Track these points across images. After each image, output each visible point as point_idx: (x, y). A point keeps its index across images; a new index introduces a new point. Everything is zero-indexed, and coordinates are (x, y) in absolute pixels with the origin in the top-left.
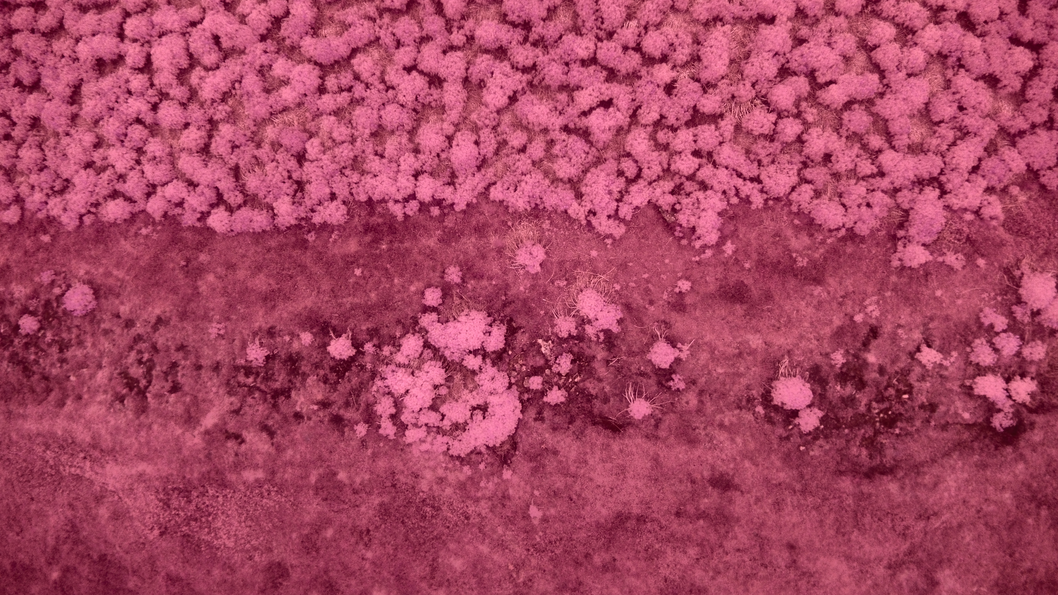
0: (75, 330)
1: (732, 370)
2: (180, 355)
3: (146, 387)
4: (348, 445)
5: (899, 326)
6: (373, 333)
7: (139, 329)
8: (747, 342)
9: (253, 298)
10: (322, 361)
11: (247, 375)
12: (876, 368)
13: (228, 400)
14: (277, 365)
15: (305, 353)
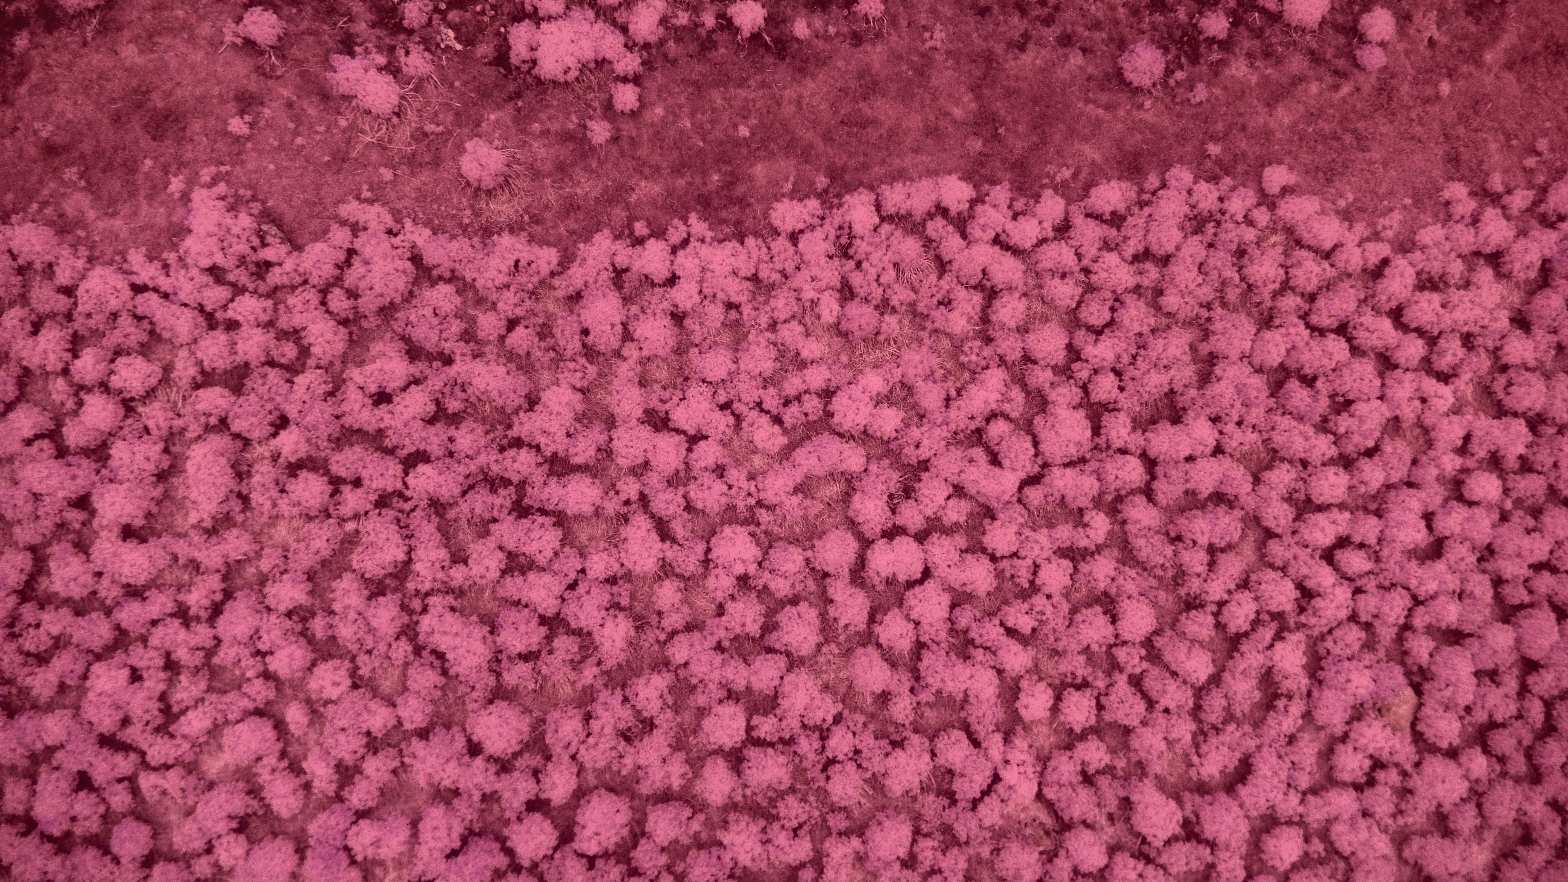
0: (1146, 27)
1: (163, 14)
7: (1050, 34)
8: (142, 52)
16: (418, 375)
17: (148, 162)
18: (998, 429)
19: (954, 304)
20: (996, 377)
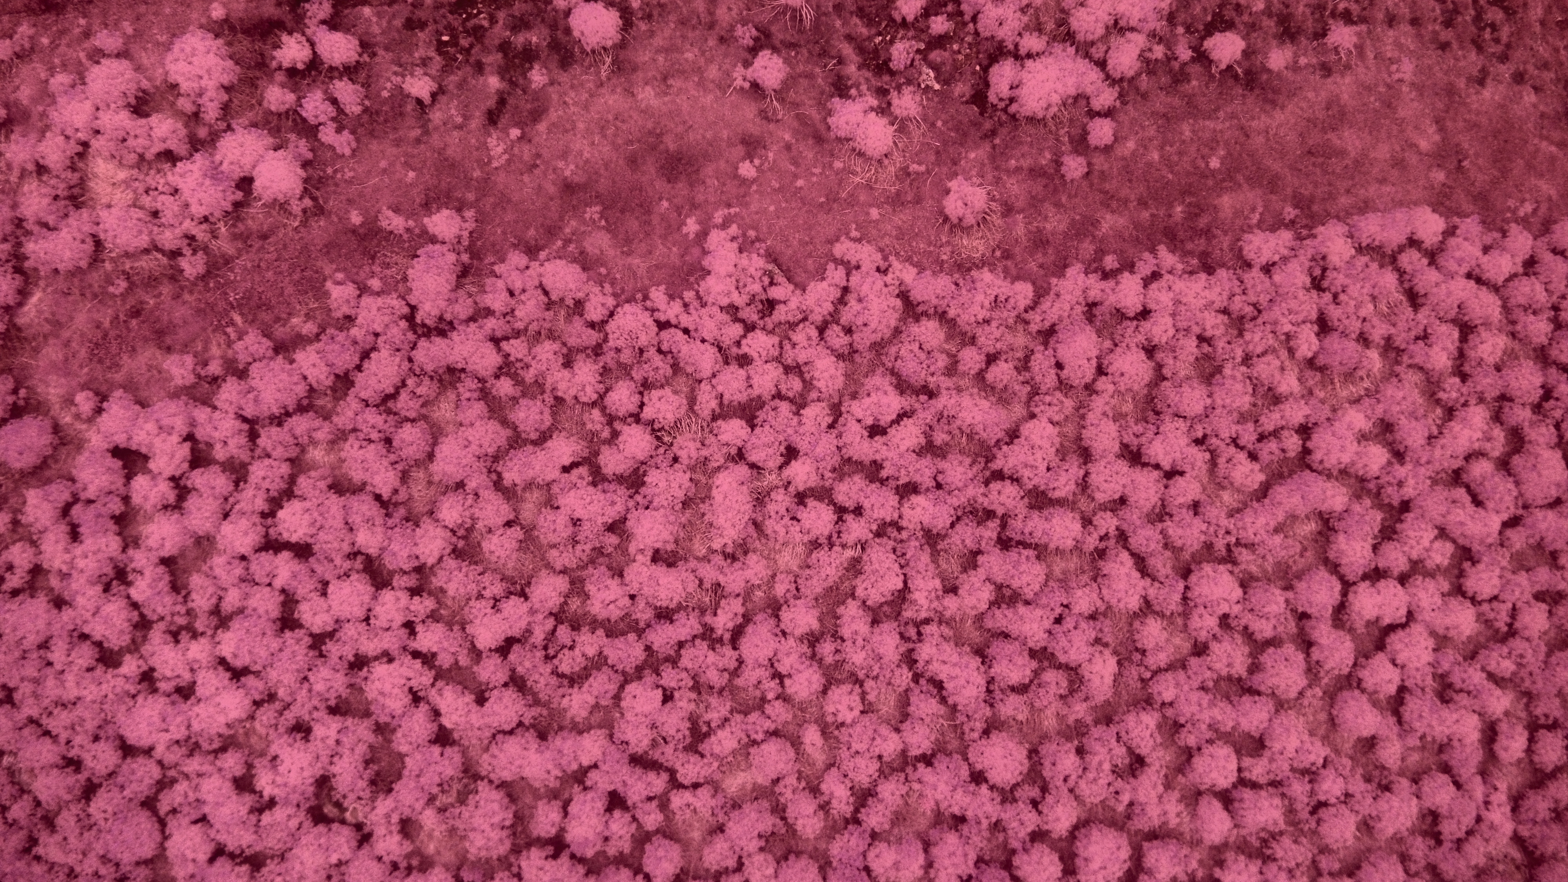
1: (676, 55)
5: (460, 127)
8: (657, 95)
12: (488, 69)
16: (908, 408)
17: (665, 204)
18: (1481, 469)
19: (1433, 339)
20: (1478, 416)
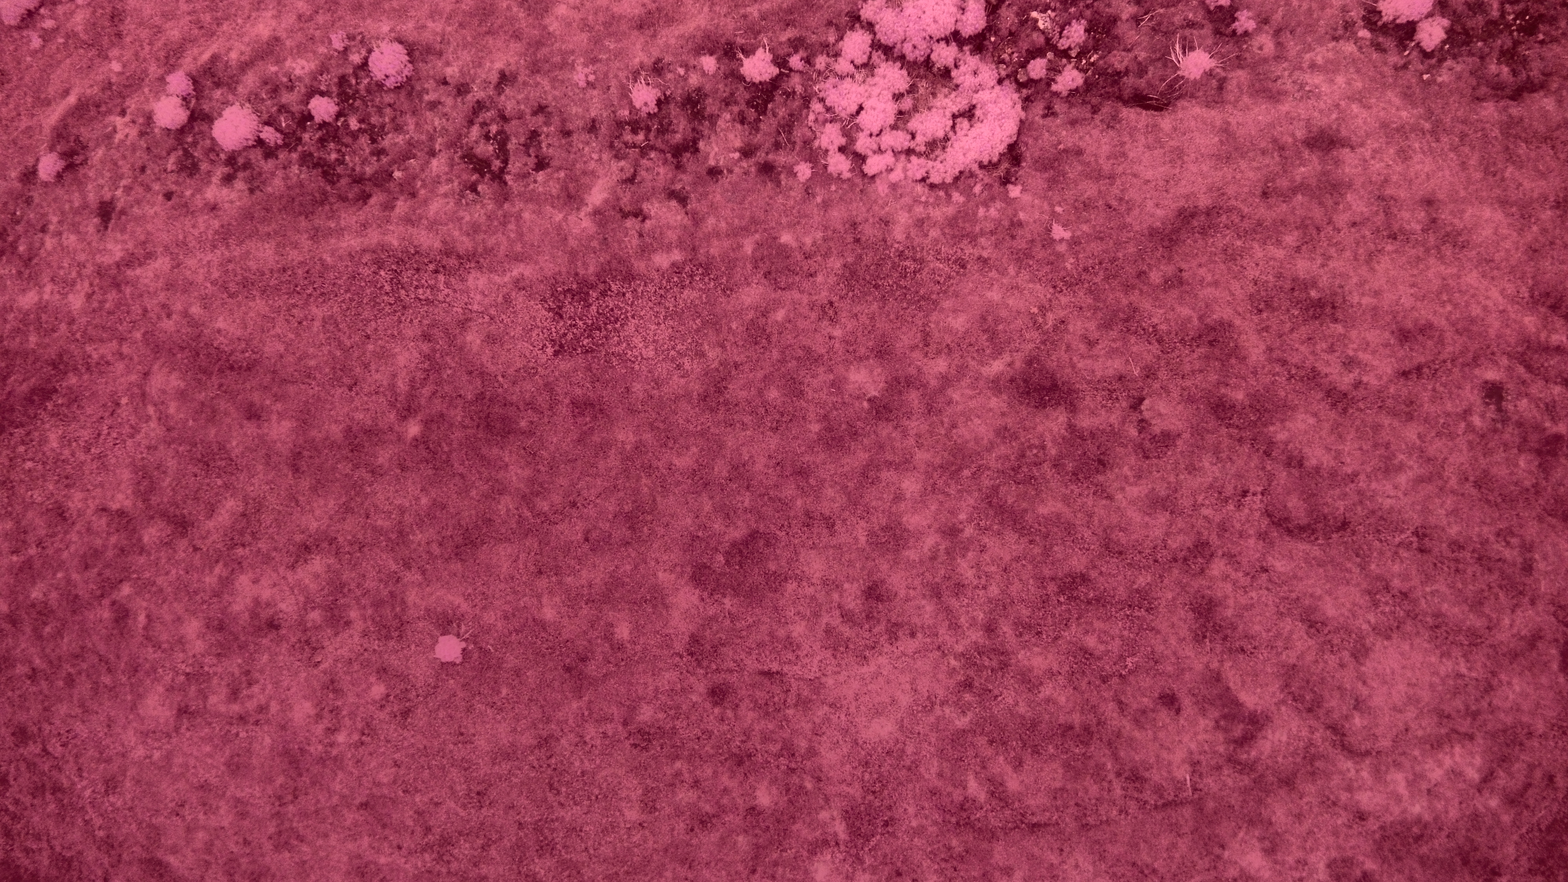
0: (388, 111)
2: (541, 119)
3: (502, 170)
4: (788, 197)
6: (796, 44)
7: (477, 93)
9: (624, 27)
10: (732, 94)
11: (635, 131)
13: (615, 165)
14: (674, 110)
15: (708, 87)
